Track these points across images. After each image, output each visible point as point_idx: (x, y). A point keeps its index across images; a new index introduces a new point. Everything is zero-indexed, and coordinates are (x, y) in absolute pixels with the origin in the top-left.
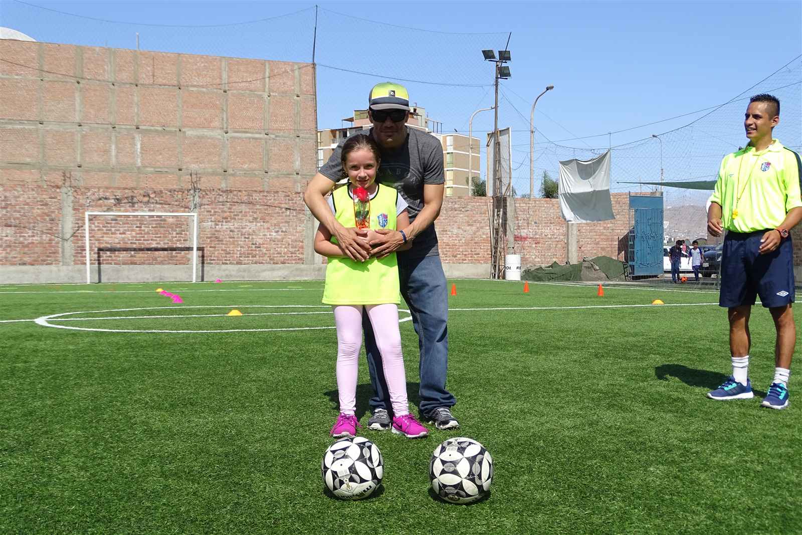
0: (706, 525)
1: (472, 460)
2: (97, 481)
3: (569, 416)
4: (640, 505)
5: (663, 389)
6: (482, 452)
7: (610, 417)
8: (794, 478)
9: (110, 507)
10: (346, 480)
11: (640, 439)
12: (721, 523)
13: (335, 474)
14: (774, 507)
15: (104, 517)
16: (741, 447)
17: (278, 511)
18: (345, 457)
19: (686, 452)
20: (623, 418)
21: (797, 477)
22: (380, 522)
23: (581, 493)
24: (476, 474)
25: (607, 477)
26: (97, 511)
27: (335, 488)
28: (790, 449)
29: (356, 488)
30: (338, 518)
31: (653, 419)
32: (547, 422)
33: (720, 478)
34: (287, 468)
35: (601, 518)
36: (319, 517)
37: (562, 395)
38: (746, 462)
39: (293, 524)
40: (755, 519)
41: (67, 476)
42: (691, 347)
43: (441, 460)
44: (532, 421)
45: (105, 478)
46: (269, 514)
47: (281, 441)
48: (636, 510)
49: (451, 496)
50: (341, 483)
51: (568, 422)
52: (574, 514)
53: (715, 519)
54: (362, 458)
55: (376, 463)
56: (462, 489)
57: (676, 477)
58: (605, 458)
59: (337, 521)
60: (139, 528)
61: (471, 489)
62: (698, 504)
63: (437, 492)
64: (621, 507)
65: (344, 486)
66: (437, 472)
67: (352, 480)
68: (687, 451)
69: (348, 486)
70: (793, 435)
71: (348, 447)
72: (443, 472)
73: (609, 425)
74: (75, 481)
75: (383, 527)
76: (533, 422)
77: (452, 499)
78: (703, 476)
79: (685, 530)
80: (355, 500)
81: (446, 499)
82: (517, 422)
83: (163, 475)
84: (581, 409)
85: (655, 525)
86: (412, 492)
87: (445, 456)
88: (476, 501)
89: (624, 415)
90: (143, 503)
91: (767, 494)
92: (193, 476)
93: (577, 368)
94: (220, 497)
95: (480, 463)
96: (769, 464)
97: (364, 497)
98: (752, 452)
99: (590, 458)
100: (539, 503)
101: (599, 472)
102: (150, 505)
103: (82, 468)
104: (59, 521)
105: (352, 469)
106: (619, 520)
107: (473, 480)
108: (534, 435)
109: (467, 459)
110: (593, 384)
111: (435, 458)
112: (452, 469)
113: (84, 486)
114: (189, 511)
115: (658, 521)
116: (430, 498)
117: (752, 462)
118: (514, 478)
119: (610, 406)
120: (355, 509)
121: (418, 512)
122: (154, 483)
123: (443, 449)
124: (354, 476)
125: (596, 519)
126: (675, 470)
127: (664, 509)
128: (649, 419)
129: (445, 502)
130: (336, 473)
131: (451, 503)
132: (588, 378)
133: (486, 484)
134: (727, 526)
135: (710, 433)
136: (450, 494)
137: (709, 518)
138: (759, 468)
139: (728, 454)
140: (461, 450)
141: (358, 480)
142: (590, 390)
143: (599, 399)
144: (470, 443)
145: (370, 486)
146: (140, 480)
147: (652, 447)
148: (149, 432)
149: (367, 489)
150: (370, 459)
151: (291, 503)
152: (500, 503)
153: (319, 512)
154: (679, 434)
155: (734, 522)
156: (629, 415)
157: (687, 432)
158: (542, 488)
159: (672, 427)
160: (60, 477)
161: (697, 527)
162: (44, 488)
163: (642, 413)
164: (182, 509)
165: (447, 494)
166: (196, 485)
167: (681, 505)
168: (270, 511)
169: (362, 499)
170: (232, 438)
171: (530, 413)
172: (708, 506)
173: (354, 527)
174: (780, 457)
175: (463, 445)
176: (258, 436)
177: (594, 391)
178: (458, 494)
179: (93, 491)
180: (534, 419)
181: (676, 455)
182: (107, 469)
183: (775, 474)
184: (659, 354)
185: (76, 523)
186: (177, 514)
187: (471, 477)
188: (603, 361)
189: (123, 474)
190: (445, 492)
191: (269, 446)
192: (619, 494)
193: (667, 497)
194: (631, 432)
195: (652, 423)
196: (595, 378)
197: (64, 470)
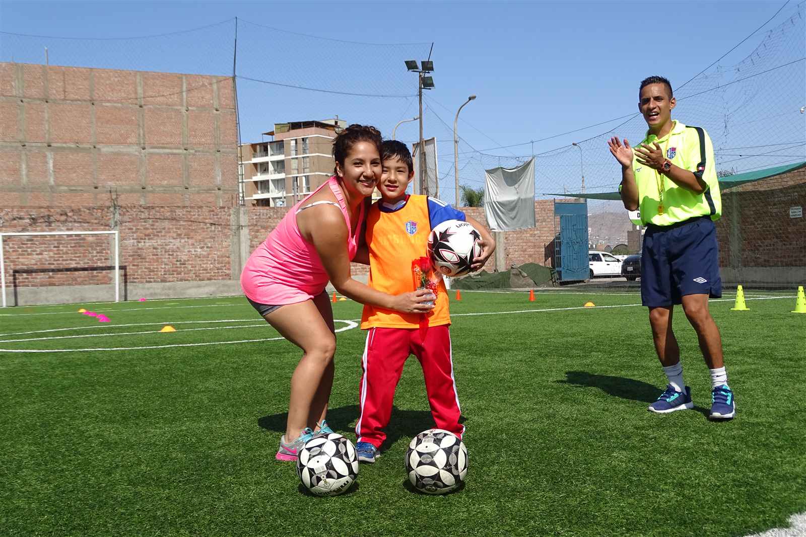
0: (677, 501)
1: (448, 451)
2: (63, 492)
3: (525, 411)
4: (611, 487)
6: (457, 443)
7: (565, 410)
8: (750, 456)
9: (83, 515)
10: (323, 476)
11: (599, 429)
12: (690, 499)
13: (311, 471)
14: (737, 483)
15: (79, 525)
16: (695, 432)
17: (257, 510)
18: (320, 453)
19: (644, 438)
20: (578, 410)
21: (753, 455)
22: (362, 514)
23: (552, 479)
24: (453, 464)
25: (574, 462)
26: (71, 520)
27: (312, 485)
28: (741, 431)
29: (334, 484)
30: (319, 513)
31: (607, 410)
32: (505, 417)
33: (682, 459)
34: (256, 470)
35: (576, 500)
36: (300, 513)
37: (515, 391)
38: (703, 444)
39: (275, 520)
40: (721, 494)
41: (30, 489)
42: (629, 345)
43: (418, 452)
44: (490, 417)
45: (71, 489)
46: (248, 513)
47: (244, 445)
48: (608, 492)
49: (429, 487)
50: (319, 479)
51: (526, 416)
52: (550, 498)
53: (684, 496)
54: (338, 454)
55: (352, 459)
56: (440, 479)
57: (640, 460)
59: (317, 515)
61: (448, 479)
62: (665, 483)
63: (414, 483)
64: (593, 490)
65: (322, 483)
66: (414, 464)
67: (329, 476)
68: (646, 437)
69: (325, 482)
70: (742, 419)
71: (324, 444)
72: (420, 464)
73: (567, 417)
74: (40, 493)
75: (365, 519)
76: (492, 418)
77: (429, 490)
78: (665, 459)
79: (658, 507)
80: (333, 496)
81: (423, 490)
82: (476, 418)
83: (131, 482)
84: (536, 404)
85: (629, 504)
86: (388, 486)
87: (421, 448)
88: (453, 491)
89: (579, 407)
90: (116, 510)
91: (729, 472)
92: (161, 482)
93: (523, 368)
95: (457, 453)
96: (725, 445)
97: (342, 492)
98: (707, 435)
99: (555, 447)
100: (514, 490)
101: (566, 460)
102: (124, 511)
103: (44, 481)
104: (33, 531)
105: (329, 465)
106: (594, 501)
107: (450, 471)
108: (495, 428)
109: (444, 449)
110: (543, 381)
111: (411, 450)
112: (429, 460)
113: (50, 497)
114: (165, 515)
115: (631, 500)
116: (406, 490)
117: (708, 444)
118: (485, 468)
119: (563, 400)
120: (334, 504)
121: (397, 504)
122: (123, 491)
123: (419, 442)
124: (331, 471)
125: (572, 502)
126: (638, 455)
127: (634, 489)
128: (604, 410)
129: (422, 493)
130: (313, 470)
131: (428, 494)
132: (536, 376)
133: (462, 474)
134: (697, 501)
136: (427, 485)
137: (678, 495)
138: (716, 449)
139: (685, 437)
140: (438, 441)
141: (336, 476)
142: (541, 386)
143: (552, 394)
144: (446, 435)
145: (347, 482)
146: (108, 488)
147: (611, 435)
148: (107, 445)
149: (345, 484)
150: (346, 454)
151: (268, 502)
152: (476, 492)
153: (299, 509)
154: (634, 422)
155: (702, 498)
156: (583, 407)
157: (642, 420)
158: (513, 476)
159: (627, 416)
160: (23, 490)
161: (669, 504)
163: (595, 405)
164: (159, 513)
165: (424, 486)
166: (167, 491)
167: (649, 486)
168: (249, 510)
169: (340, 495)
170: (193, 445)
171: (488, 410)
172: (675, 486)
173: (337, 521)
174: (734, 439)
175: (439, 437)
176: (220, 443)
177: (545, 387)
178: (435, 485)
179: (61, 501)
180: (492, 415)
181: (635, 440)
182: (71, 481)
183: (732, 454)
184: (600, 351)
185: (51, 532)
186: (155, 517)
187: (448, 467)
188: (548, 360)
189: (89, 484)
190: (423, 483)
191: (233, 452)
192: (588, 478)
193: (634, 478)
194: (589, 423)
195: (607, 413)
196: (543, 375)
197: (25, 483)
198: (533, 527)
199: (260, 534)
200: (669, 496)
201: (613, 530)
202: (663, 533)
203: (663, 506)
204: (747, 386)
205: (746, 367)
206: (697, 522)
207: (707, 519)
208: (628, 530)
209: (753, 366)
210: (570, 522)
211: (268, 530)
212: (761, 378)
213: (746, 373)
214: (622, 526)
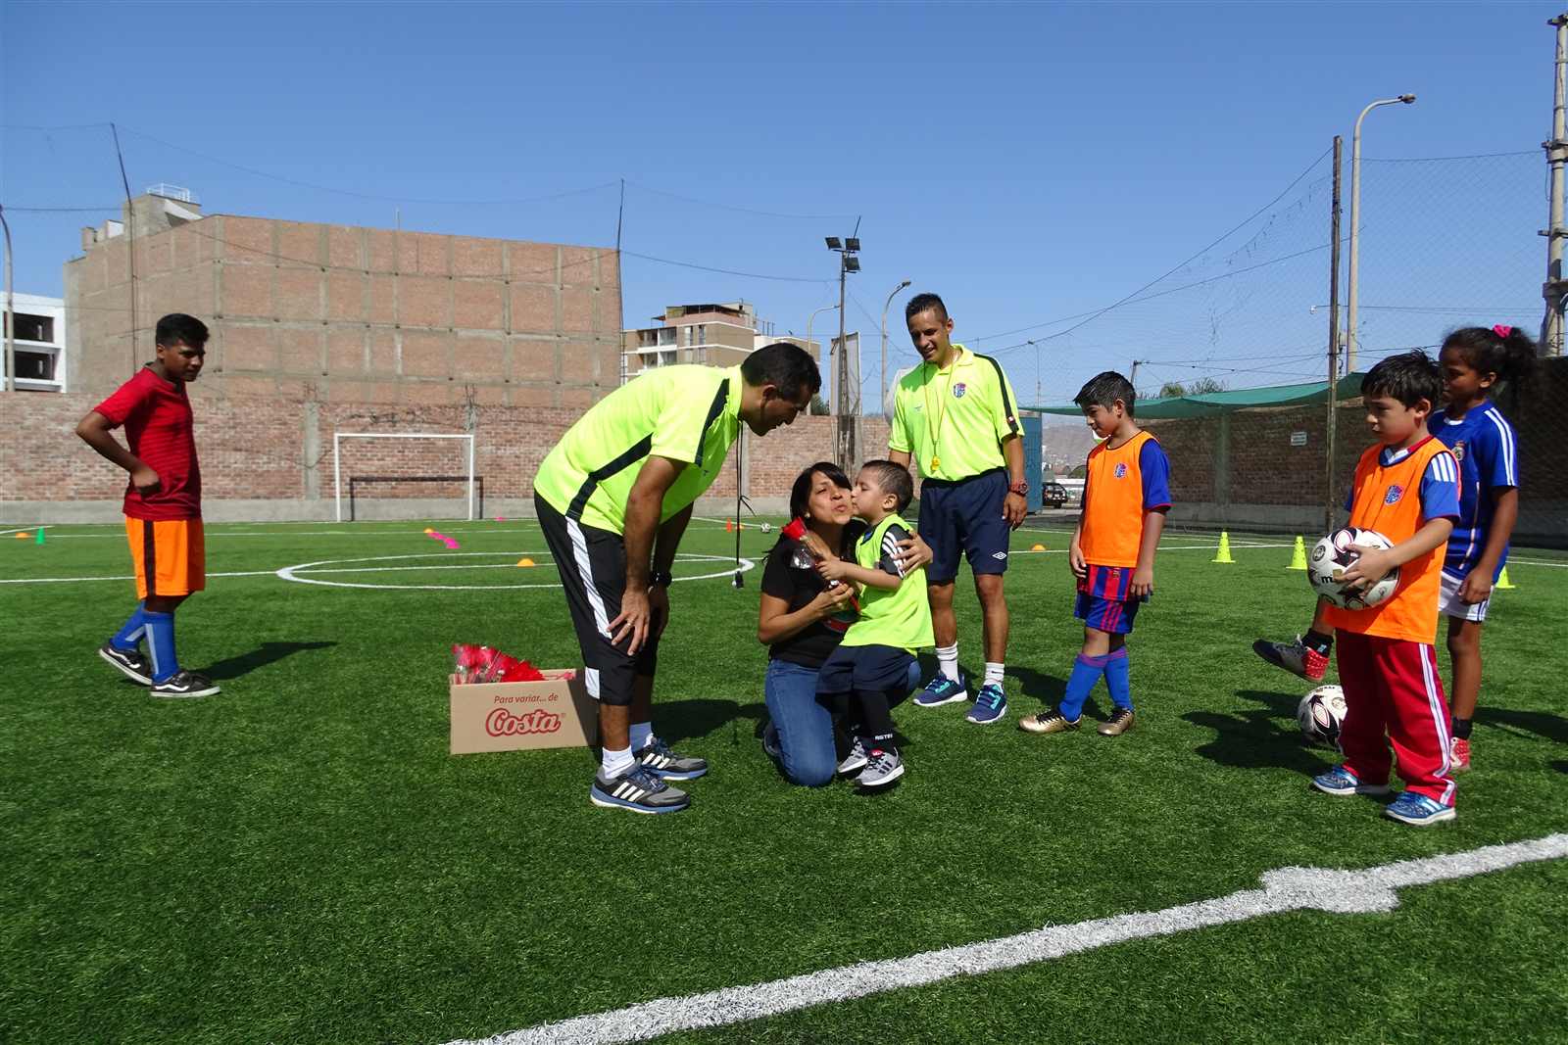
0: (1124, 843)
12: (1141, 841)
25: (1001, 781)
33: (1134, 781)
35: (999, 837)
38: (1162, 759)
39: (627, 850)
45: (388, 789)
48: (1040, 826)
57: (1083, 781)
58: (995, 756)
60: (437, 857)
64: (1021, 822)
74: (350, 793)
78: (1114, 778)
79: (1100, 851)
85: (1064, 845)
90: (439, 824)
94: (534, 813)
99: (979, 757)
100: (923, 818)
102: (447, 825)
110: (972, 658)
114: (496, 833)
115: (1067, 840)
125: (994, 839)
126: (1080, 772)
134: (1148, 845)
138: (1180, 768)
155: (1156, 840)
161: (1113, 847)
162: (313, 804)
164: (488, 831)
167: (1092, 819)
184: (1046, 617)
192: (1017, 804)
193: (1074, 807)
196: (973, 649)
198: (943, 875)
199: (607, 868)
200: (1114, 835)
201: (1041, 884)
202: (1104, 891)
203: (1106, 849)
204: (1224, 676)
205: (1225, 647)
206: (1147, 876)
207: (1160, 873)
209: (1233, 647)
210: (988, 868)
211: (618, 862)
212: (1241, 665)
213: (1224, 656)
214: (1053, 878)
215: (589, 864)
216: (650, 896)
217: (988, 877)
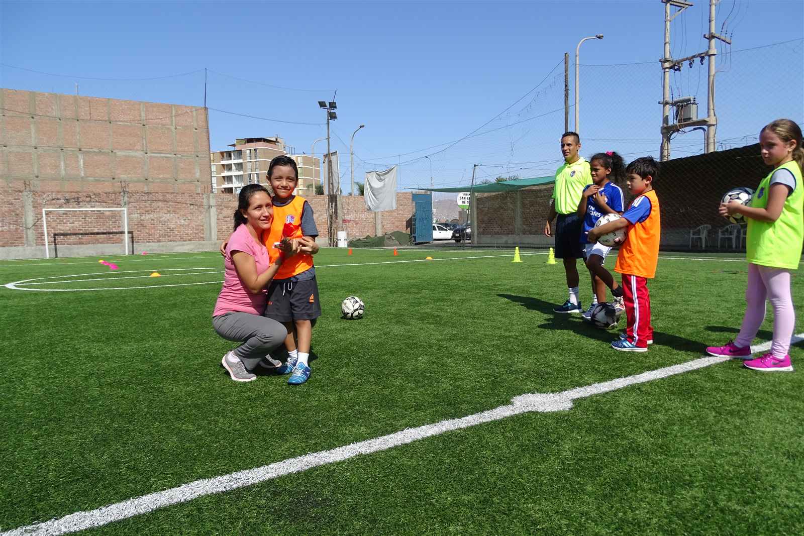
0: (449, 389)
2: (50, 394)
3: (372, 330)
4: (412, 381)
5: (429, 310)
7: (397, 329)
8: (500, 358)
9: (60, 410)
11: (414, 341)
12: (458, 387)
14: (488, 376)
15: (55, 417)
16: (471, 342)
17: (181, 403)
20: (405, 329)
21: (502, 357)
22: (250, 404)
23: (377, 376)
25: (393, 365)
26: (50, 413)
28: (498, 342)
30: (221, 404)
31: (422, 329)
32: (359, 335)
33: (459, 361)
34: (188, 375)
35: (388, 391)
38: (474, 350)
39: (191, 411)
41: (28, 392)
44: (349, 334)
45: (57, 391)
46: (174, 406)
47: (184, 357)
48: (410, 384)
51: (372, 334)
52: (373, 389)
53: (455, 386)
57: (434, 362)
58: (393, 354)
60: (81, 423)
62: (445, 378)
64: (400, 383)
68: (441, 347)
73: (396, 334)
74: (33, 395)
75: (252, 407)
78: (449, 361)
79: (437, 393)
82: (340, 335)
83: (101, 386)
84: (380, 325)
85: (420, 392)
89: (405, 327)
90: (84, 406)
91: (485, 369)
92: (122, 385)
93: (379, 301)
94: (141, 397)
96: (487, 351)
98: (478, 345)
99: (384, 355)
100: (352, 385)
101: (389, 363)
102: (89, 406)
103: (39, 386)
106: (399, 391)
108: (351, 342)
110: (388, 310)
113: (40, 398)
114: (118, 408)
115: (422, 389)
117: (477, 350)
118: (337, 370)
119: (397, 322)
122: (94, 392)
125: (386, 392)
126: (433, 358)
127: (426, 382)
128: (420, 329)
132: (385, 306)
134: (461, 389)
135: (455, 335)
137: (451, 385)
138: (481, 354)
139: (464, 346)
142: (386, 313)
143: (391, 318)
146: (83, 390)
147: (421, 345)
148: (91, 358)
151: (190, 397)
154: (437, 337)
155: (465, 386)
156: (408, 327)
157: (442, 335)
158: (354, 375)
159: (433, 333)
160: (22, 393)
161: (444, 391)
162: (9, 402)
163: (415, 325)
164: (113, 408)
166: (124, 391)
167: (436, 379)
168: (176, 404)
170: (150, 358)
171: (349, 330)
172: (451, 379)
174: (493, 347)
176: (169, 356)
177: (389, 314)
179: (47, 400)
181: (434, 349)
182: (58, 385)
183: (490, 357)
184: (428, 289)
186: (109, 411)
188: (395, 295)
189: (70, 387)
191: (177, 362)
192: (400, 375)
193: (428, 375)
194: (409, 338)
195: (422, 331)
196: (389, 306)
197: (25, 388)
198: (357, 410)
199: (178, 420)
200: (446, 385)
201: (406, 410)
202: (436, 411)
203: (441, 392)
204: (509, 312)
206: (458, 403)
207: (464, 401)
208: (415, 410)
210: (381, 405)
211: (185, 417)
214: (412, 407)
215: (169, 420)
216: (200, 432)
217: (380, 409)
